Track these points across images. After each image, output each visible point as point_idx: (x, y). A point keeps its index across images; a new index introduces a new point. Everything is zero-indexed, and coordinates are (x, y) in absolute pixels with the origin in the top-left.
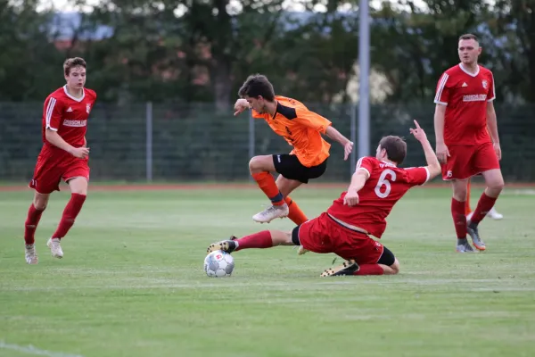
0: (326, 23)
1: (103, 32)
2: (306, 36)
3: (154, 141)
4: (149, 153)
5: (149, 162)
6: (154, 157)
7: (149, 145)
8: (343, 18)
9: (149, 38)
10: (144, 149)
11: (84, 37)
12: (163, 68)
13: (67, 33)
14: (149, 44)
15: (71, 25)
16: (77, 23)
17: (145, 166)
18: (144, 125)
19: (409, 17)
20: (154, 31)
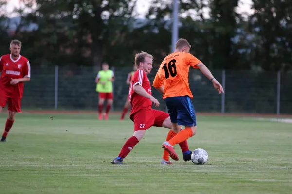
0: (156, 25)
1: (33, 27)
2: (146, 31)
3: (59, 87)
4: (56, 94)
5: (56, 98)
6: (59, 96)
7: (56, 89)
8: (165, 22)
9: (59, 31)
10: (54, 91)
11: (23, 29)
12: (66, 47)
13: (13, 27)
14: (58, 34)
15: (16, 23)
16: (19, 22)
17: (54, 101)
18: (54, 78)
19: (201, 24)
20: (61, 27)
